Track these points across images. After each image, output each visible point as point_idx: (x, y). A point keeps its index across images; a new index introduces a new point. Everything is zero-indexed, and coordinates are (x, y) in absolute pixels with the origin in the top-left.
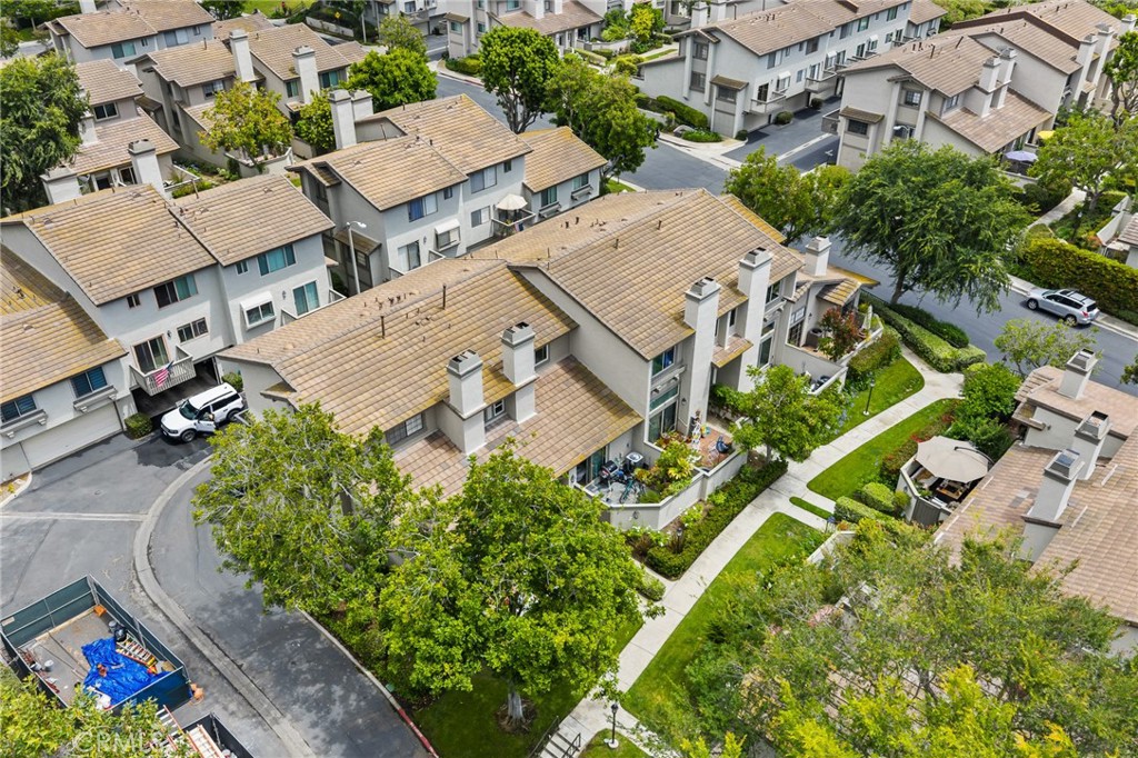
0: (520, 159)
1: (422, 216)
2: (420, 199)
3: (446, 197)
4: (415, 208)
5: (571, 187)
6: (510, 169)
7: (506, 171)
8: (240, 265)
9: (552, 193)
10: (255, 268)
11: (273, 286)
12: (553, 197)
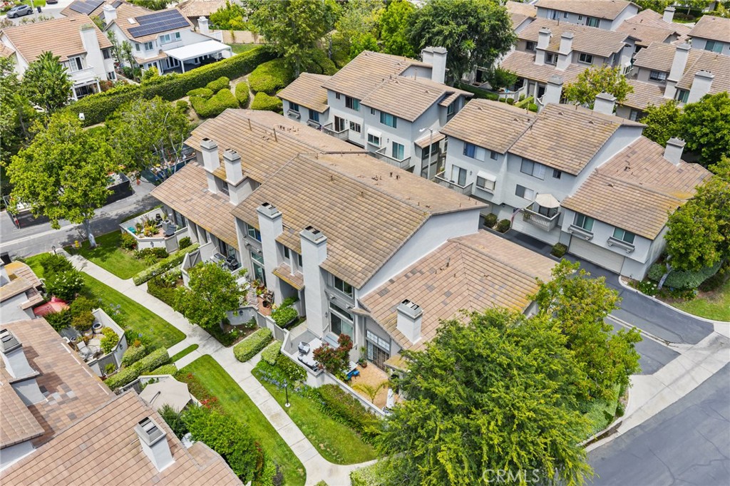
0: (571, 177)
1: (473, 157)
2: (475, 146)
3: (492, 157)
4: (470, 149)
5: (611, 233)
6: (559, 177)
7: (554, 176)
8: (373, 110)
9: (589, 221)
10: (378, 116)
11: (385, 132)
12: (588, 226)
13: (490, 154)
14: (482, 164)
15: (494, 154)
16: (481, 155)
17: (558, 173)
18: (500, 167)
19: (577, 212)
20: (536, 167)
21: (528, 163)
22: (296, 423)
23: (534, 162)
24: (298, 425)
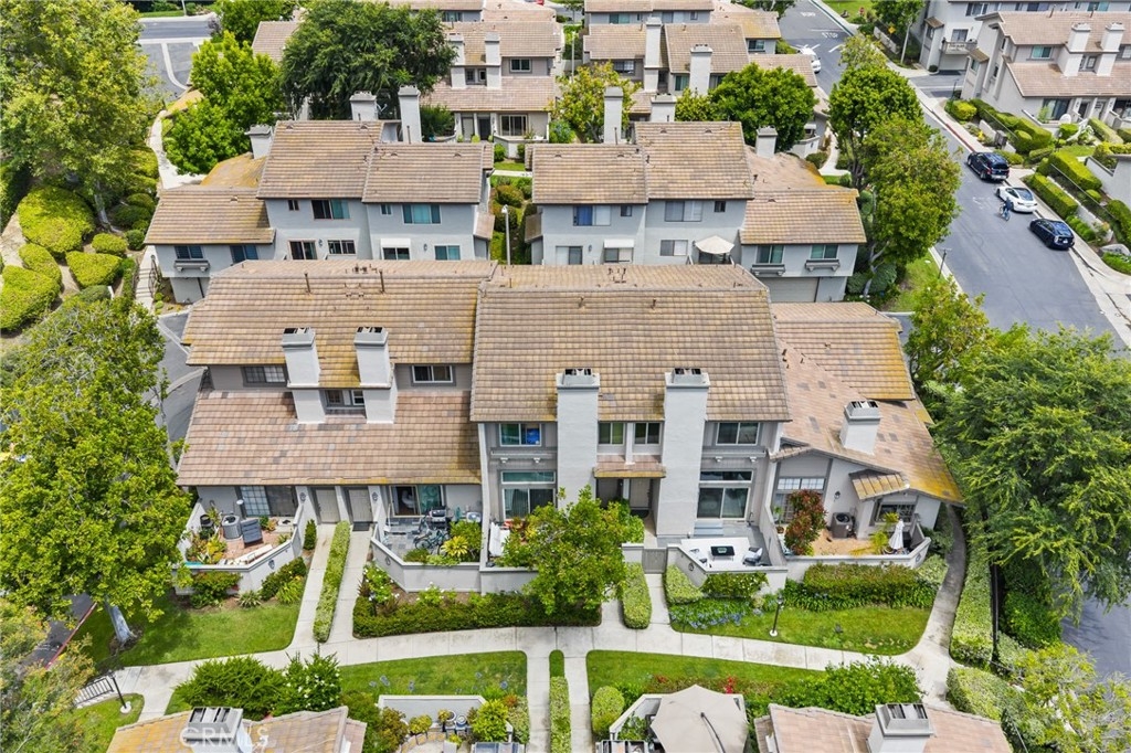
0: (740, 203)
1: (591, 225)
2: (590, 207)
3: (623, 214)
4: (583, 213)
5: (808, 254)
6: (723, 210)
7: (716, 210)
8: (385, 207)
9: (777, 251)
10: (399, 214)
11: (415, 236)
12: (776, 258)
13: (619, 210)
14: (609, 230)
15: (625, 209)
16: (602, 217)
17: (720, 205)
18: (638, 224)
19: (759, 245)
20: (687, 206)
21: (674, 205)
22: (811, 644)
23: (682, 201)
24: (816, 645)
